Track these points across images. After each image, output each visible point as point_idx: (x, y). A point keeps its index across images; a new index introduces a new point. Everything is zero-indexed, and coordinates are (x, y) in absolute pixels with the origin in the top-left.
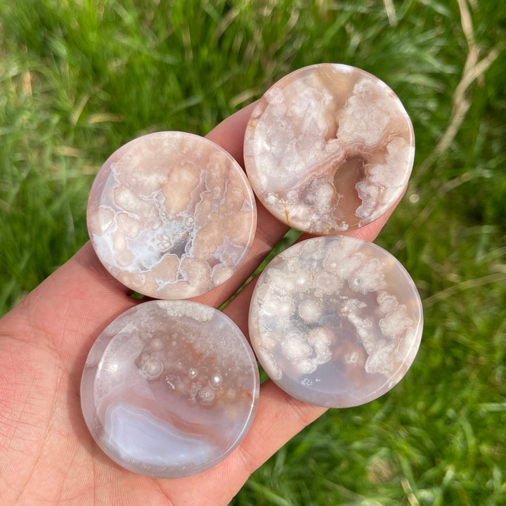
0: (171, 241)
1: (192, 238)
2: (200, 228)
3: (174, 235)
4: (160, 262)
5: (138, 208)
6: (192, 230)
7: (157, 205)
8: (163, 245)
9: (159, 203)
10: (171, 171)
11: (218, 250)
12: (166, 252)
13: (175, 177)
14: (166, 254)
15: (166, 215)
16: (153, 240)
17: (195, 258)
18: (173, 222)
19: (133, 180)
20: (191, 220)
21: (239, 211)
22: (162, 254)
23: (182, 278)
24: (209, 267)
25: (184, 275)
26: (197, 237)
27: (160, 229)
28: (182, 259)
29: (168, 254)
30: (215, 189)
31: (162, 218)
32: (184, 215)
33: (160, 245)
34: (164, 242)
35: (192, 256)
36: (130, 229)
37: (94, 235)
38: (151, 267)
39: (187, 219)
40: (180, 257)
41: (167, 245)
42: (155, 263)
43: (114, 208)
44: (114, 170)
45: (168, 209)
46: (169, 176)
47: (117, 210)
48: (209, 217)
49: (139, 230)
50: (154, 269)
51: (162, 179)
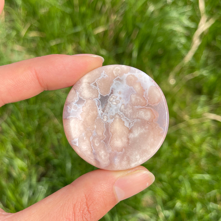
0: (110, 103)
1: (99, 110)
2: (98, 118)
3: (110, 107)
4: (111, 88)
5: (137, 113)
6: (102, 114)
7: (128, 119)
8: (114, 98)
9: (128, 121)
10: (128, 143)
11: (81, 110)
12: (110, 95)
13: (125, 140)
14: (110, 94)
15: (120, 116)
16: (120, 98)
17: (92, 99)
18: (114, 114)
19: (147, 127)
20: (105, 120)
21: (79, 138)
22: (112, 93)
23: (94, 84)
24: (82, 98)
25: (94, 86)
26: (97, 111)
27: (120, 107)
28: (99, 95)
29: (108, 95)
30: (99, 144)
31: (121, 113)
32: (110, 121)
33: (115, 97)
34: (114, 100)
35: (95, 99)
36: (136, 99)
37: (154, 85)
38: (115, 82)
39: (107, 119)
40: (101, 95)
41: (112, 99)
42: (113, 86)
43: (151, 106)
45: (121, 120)
46: (128, 139)
47: (148, 106)
48: (95, 127)
49: (131, 101)
50: (112, 82)
51: (132, 136)
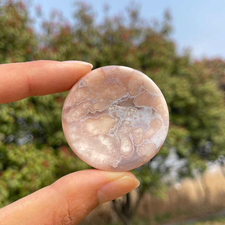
0: (128, 109)
1: (119, 101)
2: (111, 101)
3: (124, 111)
4: (143, 106)
5: (125, 138)
6: (115, 104)
7: (117, 131)
8: (134, 112)
9: (115, 130)
10: (94, 136)
11: (115, 83)
12: (136, 108)
13: (96, 132)
14: (137, 107)
15: (117, 122)
16: (135, 118)
17: (128, 91)
18: (118, 116)
19: (114, 151)
20: (110, 109)
21: (87, 87)
22: (138, 108)
23: (143, 88)
25: (140, 89)
26: (117, 99)
27: (126, 120)
29: (136, 106)
30: (85, 108)
31: (121, 123)
32: (110, 114)
33: (135, 113)
34: (132, 113)
35: (128, 93)
36: (139, 134)
37: (157, 148)
38: (150, 108)
39: (111, 111)
40: (134, 98)
41: (132, 110)
42: (146, 108)
43: (136, 149)
44: (117, 163)
45: (114, 124)
46: (97, 136)
47: (135, 147)
48: (102, 100)
49: (136, 129)
50: (149, 106)
51: (101, 138)
